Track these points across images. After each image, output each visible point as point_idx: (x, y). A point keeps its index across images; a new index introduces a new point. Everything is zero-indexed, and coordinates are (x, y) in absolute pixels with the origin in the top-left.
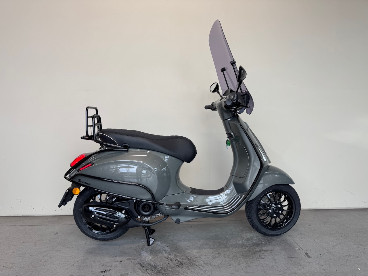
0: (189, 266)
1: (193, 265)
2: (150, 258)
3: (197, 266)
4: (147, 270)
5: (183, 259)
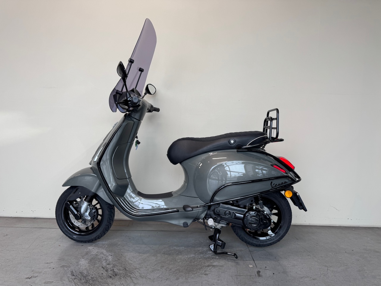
0: (121, 277)
1: (127, 276)
2: (86, 266)
3: (131, 278)
4: (75, 279)
5: (120, 270)
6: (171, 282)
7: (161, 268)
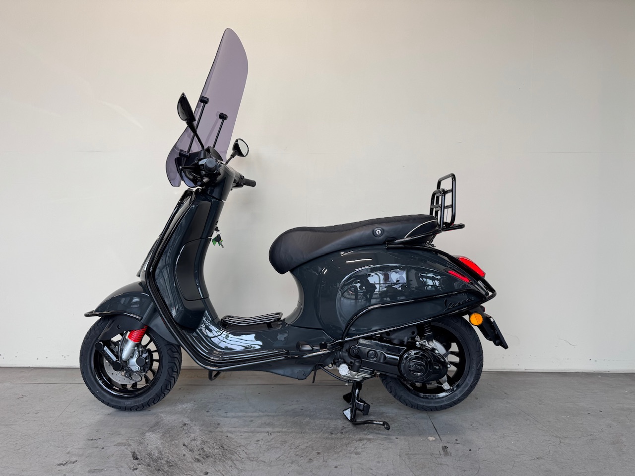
2: (157, 444)
5: (213, 448)
6: (299, 467)
7: (282, 445)
